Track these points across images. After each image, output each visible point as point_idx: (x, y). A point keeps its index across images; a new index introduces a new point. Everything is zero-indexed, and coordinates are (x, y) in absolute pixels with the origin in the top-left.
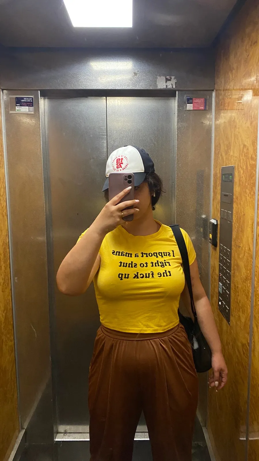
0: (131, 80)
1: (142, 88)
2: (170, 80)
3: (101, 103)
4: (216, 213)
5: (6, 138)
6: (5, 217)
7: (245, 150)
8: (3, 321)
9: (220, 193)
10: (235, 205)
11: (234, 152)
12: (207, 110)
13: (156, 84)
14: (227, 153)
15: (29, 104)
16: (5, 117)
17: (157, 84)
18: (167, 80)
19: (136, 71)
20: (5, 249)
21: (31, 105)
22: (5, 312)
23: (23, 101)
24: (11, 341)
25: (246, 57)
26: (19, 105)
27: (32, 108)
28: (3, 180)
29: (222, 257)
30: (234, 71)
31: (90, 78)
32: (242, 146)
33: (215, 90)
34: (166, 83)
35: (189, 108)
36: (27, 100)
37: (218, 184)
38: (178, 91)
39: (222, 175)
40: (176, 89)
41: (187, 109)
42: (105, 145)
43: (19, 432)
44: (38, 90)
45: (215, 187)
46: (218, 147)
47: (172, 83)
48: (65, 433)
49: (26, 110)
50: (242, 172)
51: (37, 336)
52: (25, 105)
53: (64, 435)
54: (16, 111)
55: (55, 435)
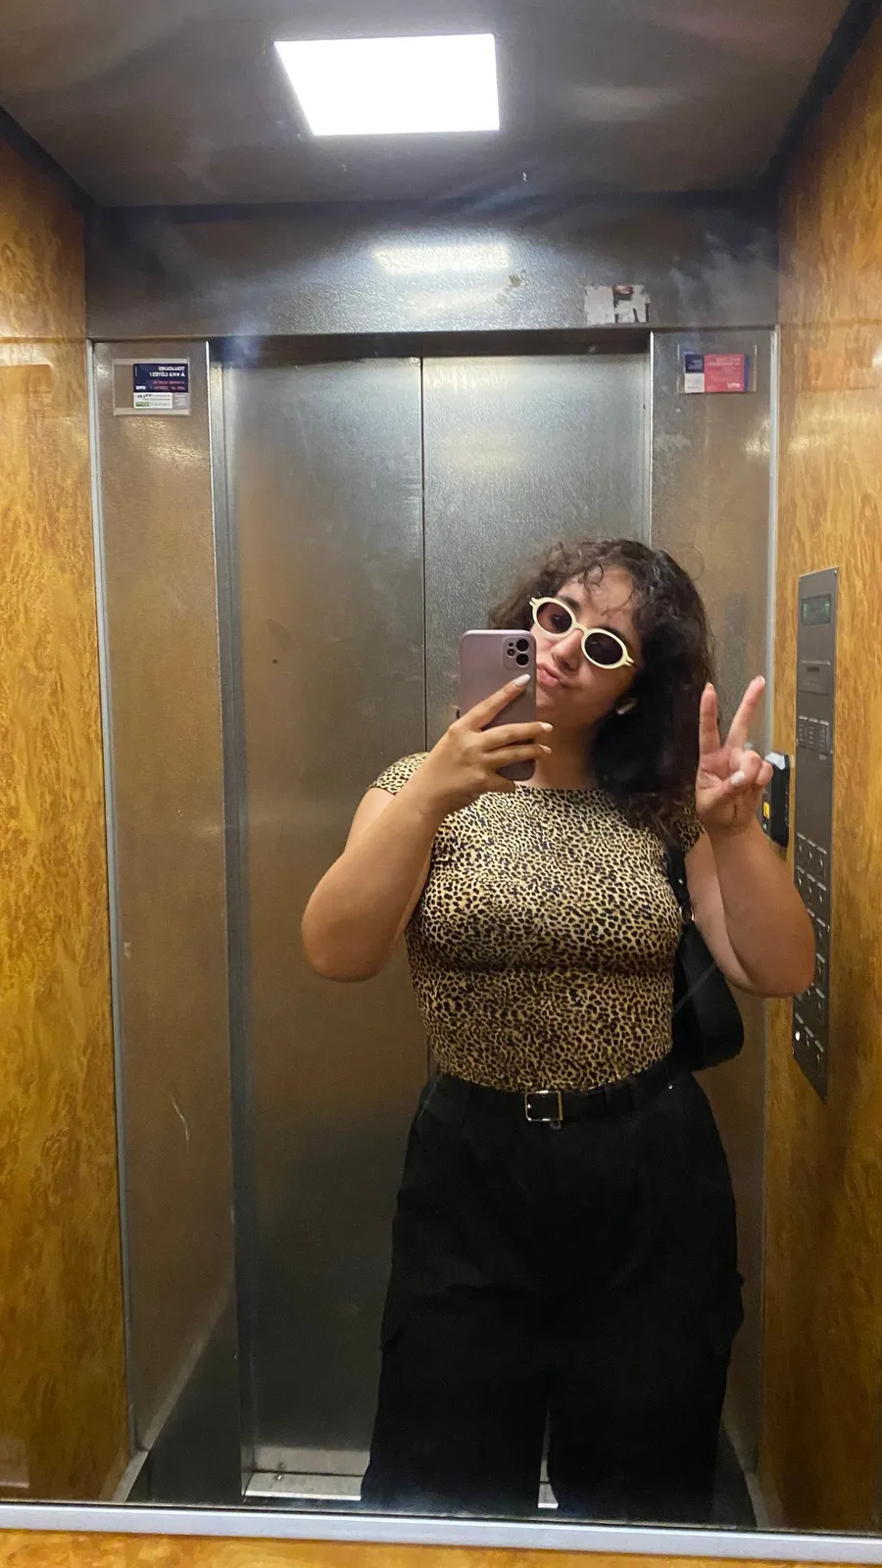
0: (501, 301)
1: (536, 327)
2: (627, 297)
3: (402, 377)
4: (784, 731)
5: (103, 493)
6: (96, 745)
7: (868, 512)
8: (81, 1082)
9: (795, 665)
10: (839, 698)
11: (834, 521)
12: (752, 393)
13: (582, 311)
14: (814, 527)
15: (176, 385)
16: (100, 425)
17: (586, 310)
18: (618, 297)
19: (518, 273)
20: (92, 847)
21: (180, 388)
22: (90, 1051)
23: (155, 374)
24: (107, 1151)
25: (870, 209)
26: (144, 388)
27: (183, 398)
28: (91, 628)
29: (804, 878)
30: (833, 260)
31: (369, 297)
32: (858, 500)
33: (777, 327)
34: (615, 306)
35: (692, 388)
36: (168, 372)
37: (788, 634)
38: (656, 331)
39: (802, 601)
40: (647, 325)
41: (687, 391)
42: (418, 513)
43: (130, 1457)
44: (204, 340)
45: (781, 646)
46: (787, 511)
47: (637, 309)
48: (280, 1471)
49: (165, 404)
50: (859, 584)
51: (191, 1137)
52: (164, 388)
53: (276, 1478)
54: (135, 407)
55: (244, 1476)
